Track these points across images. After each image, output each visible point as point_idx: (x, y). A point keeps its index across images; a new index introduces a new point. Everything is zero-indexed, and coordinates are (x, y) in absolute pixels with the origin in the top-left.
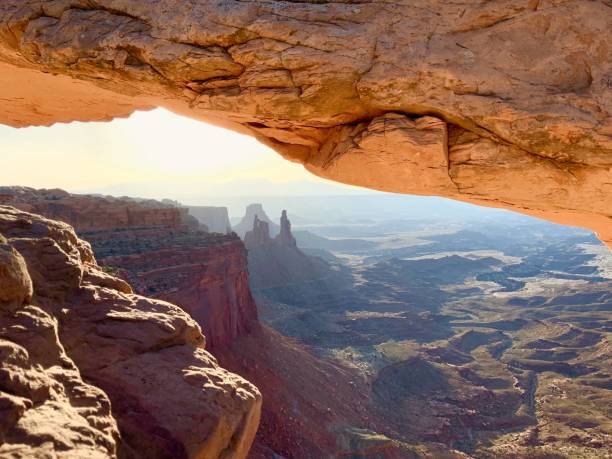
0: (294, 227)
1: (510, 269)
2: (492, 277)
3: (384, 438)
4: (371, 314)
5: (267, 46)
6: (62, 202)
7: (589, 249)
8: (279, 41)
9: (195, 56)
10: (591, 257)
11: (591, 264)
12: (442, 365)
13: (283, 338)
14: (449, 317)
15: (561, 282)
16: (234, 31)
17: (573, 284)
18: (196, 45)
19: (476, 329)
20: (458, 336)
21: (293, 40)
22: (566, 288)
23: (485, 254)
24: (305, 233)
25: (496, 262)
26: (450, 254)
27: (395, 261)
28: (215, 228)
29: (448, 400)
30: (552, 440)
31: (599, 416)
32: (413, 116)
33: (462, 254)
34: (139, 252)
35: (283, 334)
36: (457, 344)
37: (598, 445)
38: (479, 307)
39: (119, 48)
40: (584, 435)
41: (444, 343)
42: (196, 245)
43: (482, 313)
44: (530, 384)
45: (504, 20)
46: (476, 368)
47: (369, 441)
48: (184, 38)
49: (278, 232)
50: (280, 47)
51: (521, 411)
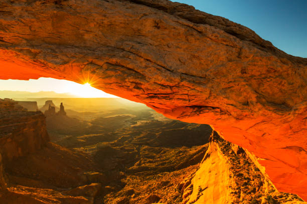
0: (65, 108)
1: (133, 119)
3: (97, 173)
4: (93, 135)
5: (185, 88)
7: (152, 112)
8: (189, 87)
9: (163, 89)
10: (152, 115)
11: (152, 116)
12: (115, 148)
13: (61, 147)
14: (117, 134)
15: (146, 121)
16: (177, 83)
17: (148, 121)
18: (162, 85)
19: (125, 136)
20: (120, 138)
21: (193, 88)
22: (147, 123)
23: (127, 115)
24: (70, 110)
25: (130, 117)
26: (117, 115)
27: (102, 118)
28: (31, 109)
29: (117, 157)
30: (144, 163)
31: (155, 154)
32: (213, 108)
33: (121, 115)
35: (61, 146)
36: (120, 141)
37: (154, 162)
38: (125, 130)
39: (132, 82)
40: (151, 160)
41: (116, 141)
42: (22, 116)
43: (126, 131)
44: (138, 149)
45: (232, 87)
46: (125, 147)
47: (93, 175)
48: (159, 82)
49: (59, 110)
50: (189, 89)
51: (137, 156)
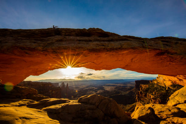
1: (96, 90)
2: (94, 91)
6: (30, 83)
7: (104, 86)
22: (102, 92)
23: (93, 88)
24: (70, 86)
25: (94, 89)
26: (89, 88)
34: (42, 91)
49: (66, 86)
